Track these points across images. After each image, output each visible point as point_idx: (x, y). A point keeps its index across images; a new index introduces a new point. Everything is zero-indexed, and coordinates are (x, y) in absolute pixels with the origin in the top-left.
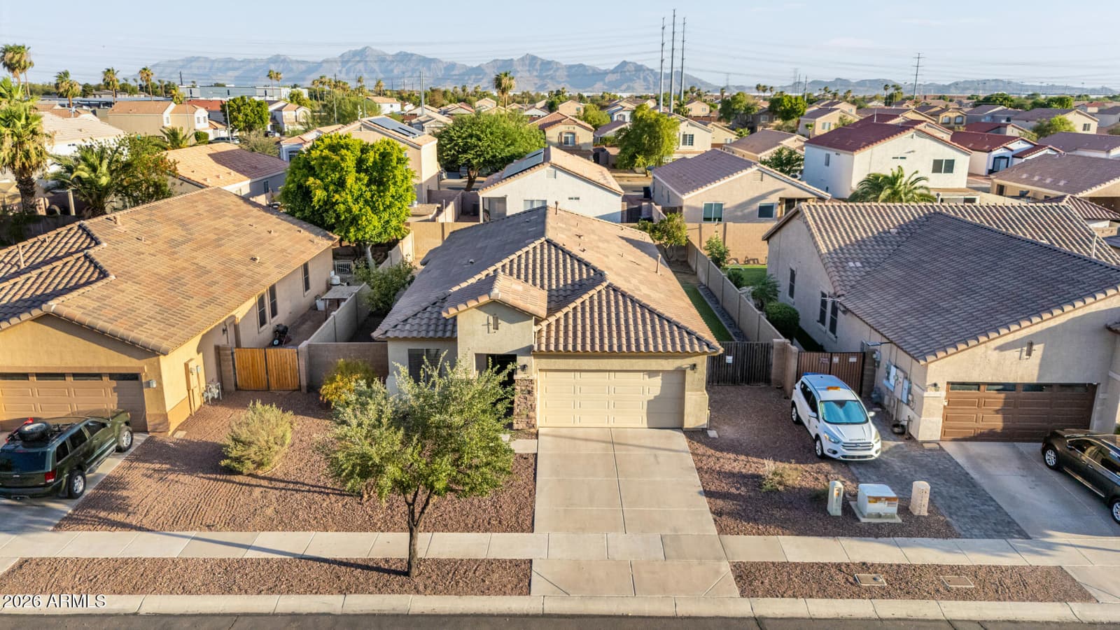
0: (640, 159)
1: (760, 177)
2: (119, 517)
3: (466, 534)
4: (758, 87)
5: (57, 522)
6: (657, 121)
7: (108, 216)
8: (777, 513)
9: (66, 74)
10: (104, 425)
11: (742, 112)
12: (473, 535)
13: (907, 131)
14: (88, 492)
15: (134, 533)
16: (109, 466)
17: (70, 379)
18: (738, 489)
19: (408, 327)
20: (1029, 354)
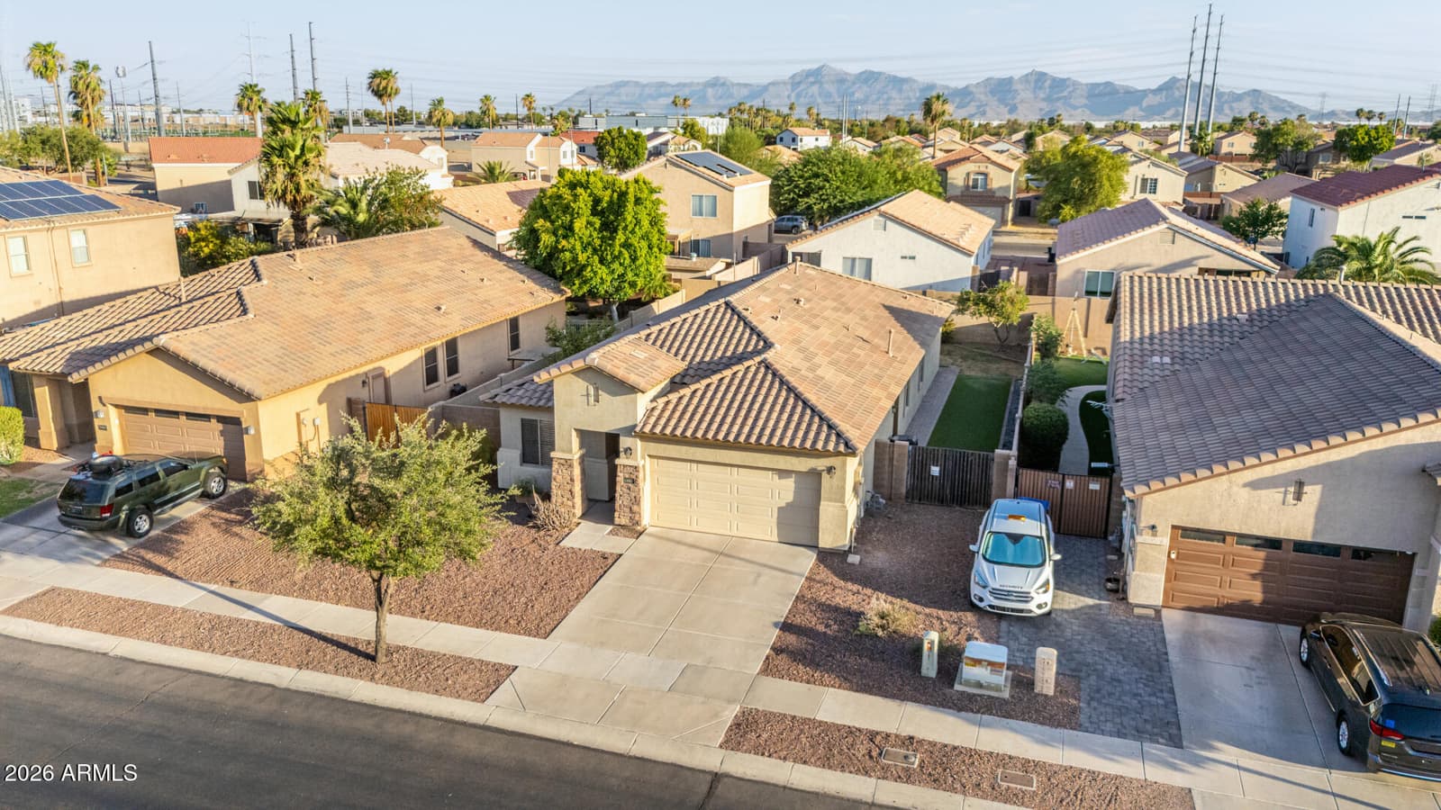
0: (1067, 210)
1: (1171, 238)
2: (159, 560)
3: (474, 630)
4: (1359, 113)
5: (107, 557)
6: (1095, 159)
7: (290, 253)
8: (853, 661)
9: (440, 102)
10: (185, 467)
11: (1289, 148)
12: (481, 631)
13: (1428, 179)
14: (153, 533)
15: (166, 579)
16: (189, 509)
17: (183, 418)
18: (827, 626)
19: (520, 393)
20: (1298, 497)
